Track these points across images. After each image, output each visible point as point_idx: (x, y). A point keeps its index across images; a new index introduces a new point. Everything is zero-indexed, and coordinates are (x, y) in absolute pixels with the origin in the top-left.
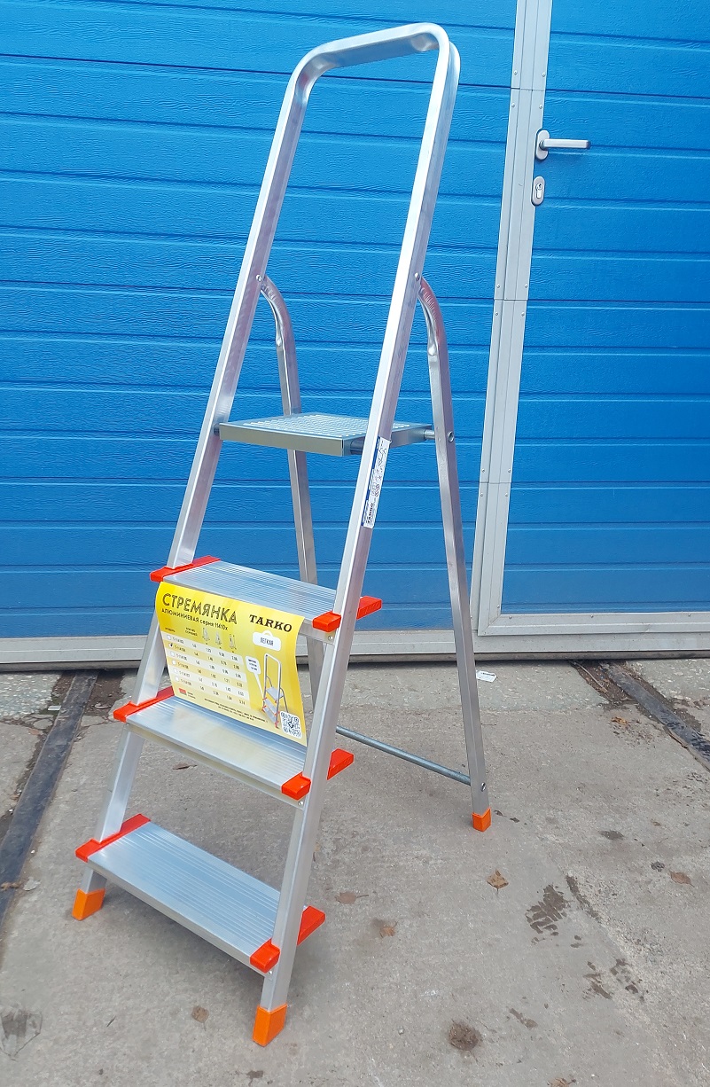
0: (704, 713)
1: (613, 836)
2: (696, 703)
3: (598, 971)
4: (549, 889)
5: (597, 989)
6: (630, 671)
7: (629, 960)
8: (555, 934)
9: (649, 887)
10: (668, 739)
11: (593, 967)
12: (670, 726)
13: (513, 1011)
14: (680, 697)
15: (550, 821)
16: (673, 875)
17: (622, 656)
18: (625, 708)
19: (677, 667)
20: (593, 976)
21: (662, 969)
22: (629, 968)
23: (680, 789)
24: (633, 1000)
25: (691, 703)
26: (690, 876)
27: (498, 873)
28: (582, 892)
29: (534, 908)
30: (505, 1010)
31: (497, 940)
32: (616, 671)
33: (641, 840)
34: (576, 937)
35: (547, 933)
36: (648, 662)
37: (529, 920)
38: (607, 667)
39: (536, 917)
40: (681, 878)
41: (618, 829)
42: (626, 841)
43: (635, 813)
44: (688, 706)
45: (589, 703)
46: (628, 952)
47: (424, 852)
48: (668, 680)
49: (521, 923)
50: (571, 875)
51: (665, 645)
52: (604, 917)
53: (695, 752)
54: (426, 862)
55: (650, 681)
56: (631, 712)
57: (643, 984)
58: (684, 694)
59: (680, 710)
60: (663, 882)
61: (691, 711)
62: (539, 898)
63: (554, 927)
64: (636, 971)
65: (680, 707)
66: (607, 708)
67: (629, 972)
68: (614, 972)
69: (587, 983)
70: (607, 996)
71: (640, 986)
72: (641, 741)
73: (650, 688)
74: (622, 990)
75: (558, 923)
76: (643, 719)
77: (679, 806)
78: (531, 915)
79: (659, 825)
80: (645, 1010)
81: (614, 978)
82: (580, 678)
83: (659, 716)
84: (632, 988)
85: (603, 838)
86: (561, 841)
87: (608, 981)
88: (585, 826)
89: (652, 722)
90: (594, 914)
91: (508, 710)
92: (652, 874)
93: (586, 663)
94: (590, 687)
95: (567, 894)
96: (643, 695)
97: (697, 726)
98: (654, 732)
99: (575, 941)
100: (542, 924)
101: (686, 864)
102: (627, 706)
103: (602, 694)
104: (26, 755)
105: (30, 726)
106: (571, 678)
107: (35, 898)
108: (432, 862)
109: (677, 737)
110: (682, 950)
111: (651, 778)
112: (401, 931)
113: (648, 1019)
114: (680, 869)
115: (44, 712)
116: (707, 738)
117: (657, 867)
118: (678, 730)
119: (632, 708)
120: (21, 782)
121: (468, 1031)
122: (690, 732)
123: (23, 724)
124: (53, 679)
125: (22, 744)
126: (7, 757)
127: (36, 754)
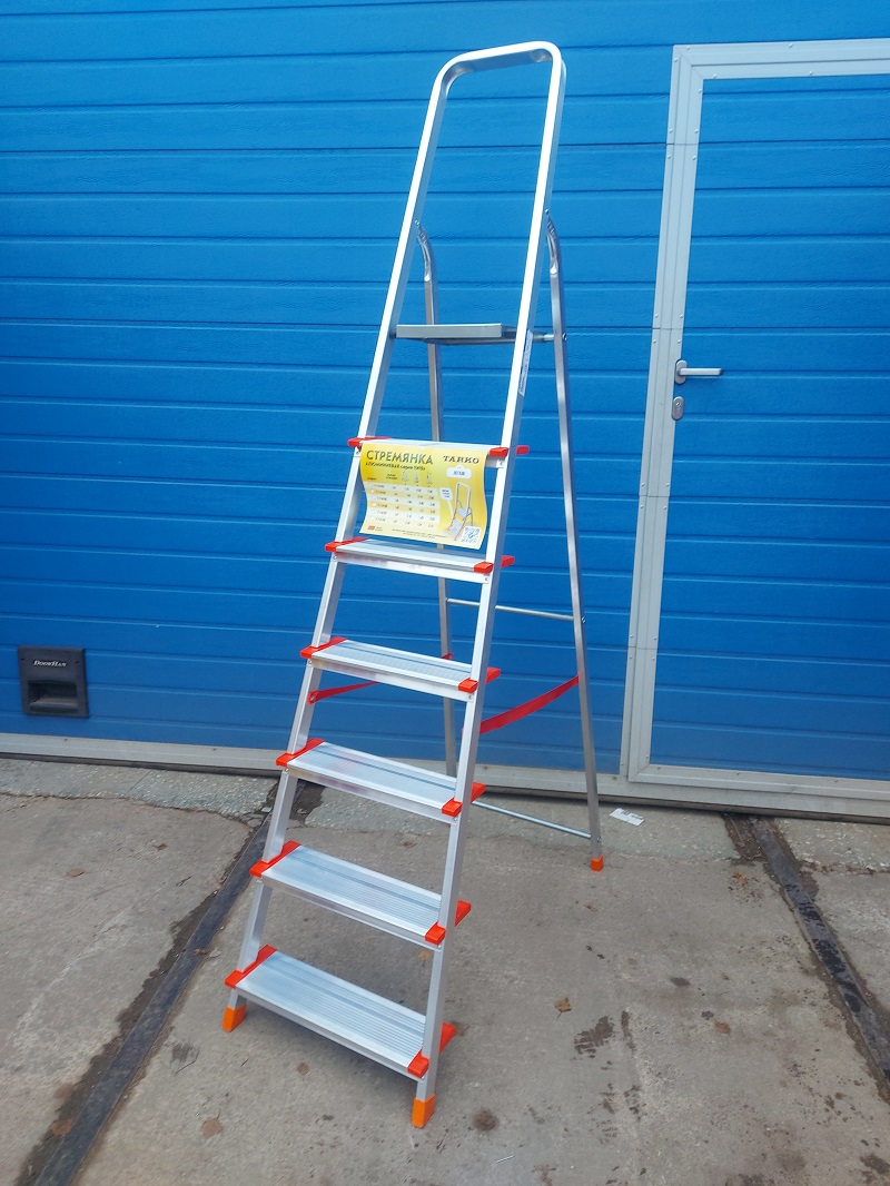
0: (827, 879)
1: (681, 983)
2: (824, 868)
3: (613, 1091)
4: (604, 1020)
6: (776, 828)
7: (643, 1087)
8: (592, 1057)
9: (691, 1031)
10: (778, 900)
11: (611, 1088)
12: (786, 888)
13: (531, 1109)
14: (811, 860)
15: (631, 961)
16: (718, 1025)
18: (753, 865)
19: (820, 830)
20: (607, 1094)
21: (668, 1099)
22: (640, 1093)
24: (631, 1118)
25: (819, 868)
26: (733, 1028)
27: (567, 1000)
28: (631, 1026)
29: (584, 1033)
30: (525, 1107)
31: (543, 1054)
32: (764, 825)
33: (704, 990)
34: (609, 1062)
35: (586, 1054)
36: (796, 821)
37: (576, 1042)
38: (754, 821)
39: (582, 1041)
40: (723, 1028)
41: (688, 977)
42: (690, 989)
43: (711, 965)
44: (815, 870)
45: (719, 856)
46: (646, 1081)
47: (513, 973)
48: (805, 842)
49: (569, 1043)
50: (627, 1010)
51: (813, 806)
52: (639, 1049)
53: (798, 916)
54: (512, 982)
55: (789, 841)
56: (757, 871)
57: (646, 1108)
58: (815, 858)
59: (805, 873)
60: (705, 1029)
61: (816, 876)
62: (592, 1026)
63: (594, 1051)
64: (643, 1096)
65: (807, 869)
66: (735, 862)
67: (639, 1097)
68: (627, 1094)
69: (601, 1099)
70: (611, 1111)
71: (642, 1109)
72: (751, 899)
73: (786, 849)
74: (626, 1109)
75: (599, 1049)
76: (765, 878)
77: (755, 964)
78: (579, 1038)
79: (727, 978)
80: (637, 1128)
81: (624, 1099)
82: (722, 830)
83: (780, 877)
84: (635, 1110)
85: (671, 984)
86: (632, 981)
87: (619, 1101)
88: (660, 970)
89: (771, 882)
90: (632, 1046)
91: (641, 855)
92: (699, 1021)
93: (734, 816)
94: (729, 840)
95: (618, 1027)
96: (775, 854)
97: (813, 888)
98: (768, 892)
99: (606, 1065)
100: (586, 1047)
101: (734, 1017)
102: (754, 862)
103: (738, 848)
104: (236, 848)
105: (245, 823)
106: (715, 829)
107: (215, 963)
108: (516, 982)
109: (788, 899)
110: (693, 1087)
111: (742, 935)
112: (469, 1033)
113: (635, 1135)
114: (727, 1020)
115: (258, 812)
116: (818, 904)
117: (707, 1015)
118: (793, 893)
119: (759, 865)
120: (227, 870)
121: (490, 1117)
122: (804, 896)
123: (240, 821)
124: (271, 784)
125: (236, 839)
126: (223, 848)
127: (243, 848)
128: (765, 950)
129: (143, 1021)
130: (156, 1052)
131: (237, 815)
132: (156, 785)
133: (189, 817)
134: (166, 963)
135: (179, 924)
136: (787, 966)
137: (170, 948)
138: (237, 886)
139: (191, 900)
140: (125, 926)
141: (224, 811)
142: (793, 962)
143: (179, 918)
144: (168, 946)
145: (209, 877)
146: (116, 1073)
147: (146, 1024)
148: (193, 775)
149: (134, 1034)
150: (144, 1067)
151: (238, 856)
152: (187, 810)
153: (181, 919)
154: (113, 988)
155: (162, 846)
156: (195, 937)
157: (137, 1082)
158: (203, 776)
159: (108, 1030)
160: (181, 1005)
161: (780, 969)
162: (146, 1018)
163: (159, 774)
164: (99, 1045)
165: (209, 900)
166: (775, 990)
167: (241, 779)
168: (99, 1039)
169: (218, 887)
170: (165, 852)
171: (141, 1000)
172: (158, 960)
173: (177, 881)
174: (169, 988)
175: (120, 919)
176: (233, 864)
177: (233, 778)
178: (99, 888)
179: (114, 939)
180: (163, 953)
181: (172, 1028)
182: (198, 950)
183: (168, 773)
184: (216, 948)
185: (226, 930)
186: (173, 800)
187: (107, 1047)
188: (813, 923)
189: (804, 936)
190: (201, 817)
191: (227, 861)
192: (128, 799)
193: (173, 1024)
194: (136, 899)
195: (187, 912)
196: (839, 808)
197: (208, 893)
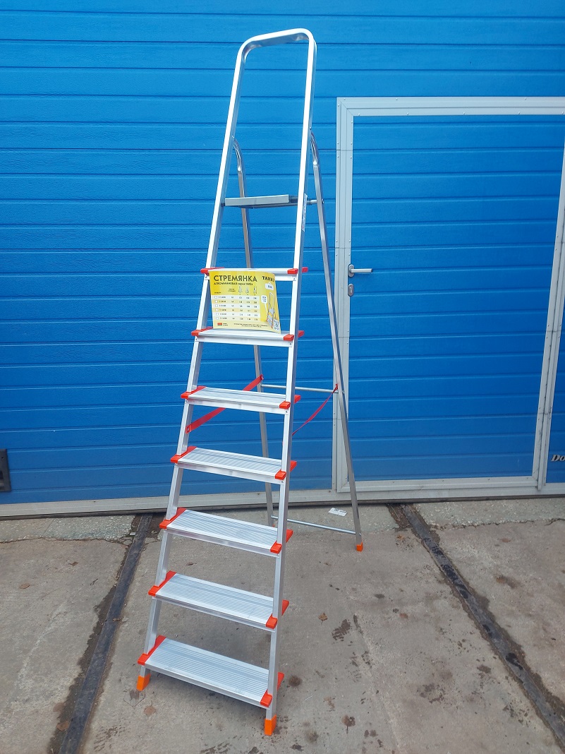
0: (444, 533)
1: (380, 596)
2: (441, 527)
3: (356, 656)
4: (345, 621)
5: (354, 663)
6: (415, 509)
7: (370, 651)
8: (343, 640)
9: (389, 620)
10: (421, 547)
11: (355, 654)
12: (424, 540)
13: (317, 672)
14: (434, 524)
15: (354, 589)
16: (401, 615)
17: (411, 501)
18: (406, 531)
20: (353, 658)
21: (383, 655)
22: (369, 655)
23: (418, 574)
24: (367, 667)
25: (439, 527)
26: (409, 615)
27: (324, 614)
28: (359, 622)
29: (336, 630)
30: (314, 671)
31: (317, 643)
32: (408, 509)
33: (392, 598)
34: (351, 642)
35: (339, 640)
36: (424, 504)
37: (333, 634)
38: (403, 506)
39: (336, 633)
40: (404, 616)
41: (383, 593)
42: (385, 599)
43: (393, 585)
44: (437, 529)
45: (389, 527)
46: (371, 648)
47: (293, 604)
48: (430, 515)
49: (329, 635)
50: (356, 615)
51: (432, 495)
52: (365, 633)
53: (432, 554)
55: (422, 515)
56: (408, 533)
57: (373, 661)
58: (436, 522)
59: (432, 531)
60: (396, 618)
61: (438, 532)
62: (339, 625)
63: (343, 637)
64: (371, 656)
65: (433, 529)
66: (397, 530)
67: (369, 657)
68: (363, 656)
69: (350, 661)
70: (357, 665)
72: (408, 548)
73: (422, 520)
74: (364, 663)
75: (345, 636)
76: (413, 536)
77: (414, 581)
78: (334, 632)
79: (402, 591)
80: (371, 671)
81: (362, 659)
82: (388, 513)
83: (421, 535)
84: (368, 663)
85: (375, 598)
86: (356, 599)
87: (359, 660)
88: (368, 591)
89: (417, 538)
90: (361, 632)
92: (392, 614)
93: (393, 505)
94: (392, 519)
95: (352, 624)
96: (416, 523)
97: (438, 539)
98: (416, 543)
99: (350, 644)
100: (337, 636)
101: (409, 609)
102: (407, 529)
103: (397, 522)
104: (121, 558)
105: (122, 543)
106: (384, 514)
107: (127, 625)
109: (426, 546)
110: (394, 647)
111: (406, 568)
113: (371, 675)
114: (405, 611)
115: (128, 536)
116: (441, 546)
117: (395, 611)
118: (428, 542)
119: (409, 530)
120: (119, 572)
121: (297, 679)
122: (433, 544)
123: (119, 542)
124: (132, 518)
125: (119, 553)
126: (112, 559)
127: (125, 558)
129: (93, 662)
130: (106, 677)
131: (116, 539)
132: (60, 527)
133: (86, 544)
134: (98, 629)
135: (98, 606)
136: (430, 580)
137: (97, 620)
138: (128, 580)
139: (102, 592)
140: (66, 613)
141: (107, 537)
142: (433, 578)
143: (97, 603)
144: (96, 619)
145: (108, 578)
146: (87, 692)
147: (96, 664)
148: (82, 519)
149: (90, 670)
150: (102, 687)
151: (123, 563)
152: (84, 540)
153: (99, 603)
154: (70, 648)
155: (75, 564)
156: (111, 613)
157: (100, 695)
158: (88, 518)
159: (75, 671)
160: (113, 650)
161: (427, 582)
162: (95, 660)
163: (60, 521)
164: (72, 679)
165: (113, 590)
166: (427, 593)
167: (112, 518)
168: (70, 676)
169: (116, 582)
170: (77, 567)
171: (88, 653)
172: (92, 628)
173: (90, 582)
174: (103, 642)
175: (61, 608)
176: (121, 568)
177: (107, 517)
178: (43, 593)
179: (62, 620)
180: (94, 624)
181: (112, 664)
182: (115, 619)
183: (65, 519)
184: (125, 616)
185: (127, 605)
186: (74, 535)
187: (76, 680)
188: (440, 557)
189: (436, 564)
190: (94, 542)
191: (118, 566)
192: (44, 538)
193: (112, 661)
194: (68, 596)
195: (101, 599)
196: (445, 495)
197: (111, 587)
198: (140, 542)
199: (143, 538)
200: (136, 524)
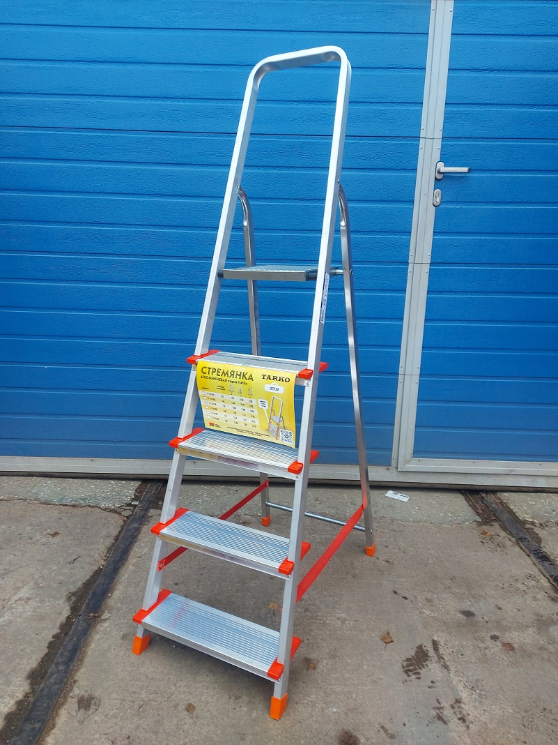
0: (545, 532)
1: (468, 614)
2: (541, 525)
3: (442, 705)
4: (420, 647)
5: (440, 718)
6: (500, 499)
7: (464, 700)
8: (418, 678)
9: (487, 651)
10: (517, 549)
11: (439, 703)
12: (520, 540)
13: (382, 727)
14: (530, 520)
15: (429, 600)
16: (504, 644)
17: (495, 488)
18: (492, 525)
19: (531, 499)
20: (438, 708)
21: (485, 708)
22: (462, 705)
24: (462, 728)
25: (537, 525)
26: (515, 646)
27: (388, 634)
28: (441, 651)
29: (408, 660)
30: (377, 726)
31: (380, 679)
32: (490, 498)
33: (486, 619)
34: (432, 682)
35: (413, 677)
36: (512, 494)
37: (403, 667)
38: (484, 495)
39: (408, 665)
40: (509, 647)
41: (472, 609)
42: (476, 619)
43: (485, 599)
44: (535, 526)
45: (468, 520)
46: (464, 694)
47: (343, 615)
48: (523, 507)
49: (398, 668)
50: (435, 639)
51: (524, 483)
52: (452, 669)
53: (534, 559)
54: (343, 622)
55: (512, 507)
56: (496, 529)
57: (470, 717)
58: (533, 518)
59: (529, 529)
60: (496, 649)
61: (537, 530)
62: (412, 653)
63: (419, 673)
64: (467, 708)
65: (529, 526)
66: (479, 524)
67: (462, 708)
68: (452, 707)
69: (434, 713)
70: (445, 722)
71: (467, 718)
72: (499, 549)
73: (511, 512)
74: (456, 720)
75: (422, 671)
76: (503, 534)
77: (516, 596)
78: (405, 664)
79: (500, 609)
80: (469, 736)
81: (452, 711)
82: (464, 502)
83: (513, 532)
84: (463, 719)
85: (462, 616)
86: (433, 615)
87: (448, 713)
88: (450, 606)
89: (508, 536)
90: (446, 667)
91: (414, 522)
92: (489, 643)
93: (470, 492)
94: (471, 509)
95: (431, 653)
96: (505, 516)
97: (539, 540)
98: (508, 543)
99: (431, 684)
100: (410, 671)
101: (514, 637)
102: (493, 523)
103: (478, 514)
104: (115, 532)
105: (120, 514)
106: (458, 504)
107: (106, 624)
108: (347, 622)
109: (524, 548)
110: (500, 696)
111: (501, 576)
112: (320, 667)
113: (469, 741)
114: (509, 640)
115: (130, 505)
116: (545, 550)
117: (494, 638)
118: (526, 543)
119: (496, 525)
120: (109, 549)
121: (351, 737)
122: (534, 545)
123: (116, 512)
124: (137, 484)
125: (114, 525)
126: (104, 533)
127: (120, 532)
128: (519, 585)
129: (49, 677)
130: (63, 704)
131: (113, 507)
132: (47, 489)
133: (75, 511)
134: (66, 626)
135: (73, 594)
136: (538, 596)
137: (68, 614)
138: (119, 561)
139: (82, 574)
140: (29, 599)
141: (103, 505)
142: (542, 594)
143: (73, 589)
144: (66, 612)
145: (95, 555)
146: (28, 727)
147: (52, 680)
148: (76, 481)
149: (42, 690)
150: (54, 719)
151: (117, 538)
152: (74, 506)
153: (75, 590)
154: (22, 650)
155: (55, 534)
156: (88, 604)
157: (48, 733)
158: (84, 480)
159: (20, 688)
160: (81, 661)
161: (534, 598)
162: (52, 674)
163: (49, 481)
164: (12, 702)
165: (97, 573)
166: (537, 615)
167: (113, 482)
168: (12, 696)
169: (103, 563)
170: (57, 539)
171: (46, 660)
172: (58, 624)
173: (69, 560)
174: (70, 647)
175: (24, 593)
176: (113, 544)
177: (107, 481)
178: (5, 569)
179: (21, 609)
180: (63, 619)
181: (75, 682)
182: (91, 615)
183: (56, 480)
184: (106, 611)
185: (113, 596)
186: (62, 499)
187: (19, 703)
188: (546, 564)
189: (542, 573)
190: (85, 510)
191: (109, 541)
192: (25, 500)
193: (76, 678)
194: (36, 577)
195: (80, 584)
196: (542, 483)
197: (95, 568)
198: (142, 513)
199: (147, 510)
200: (141, 492)
